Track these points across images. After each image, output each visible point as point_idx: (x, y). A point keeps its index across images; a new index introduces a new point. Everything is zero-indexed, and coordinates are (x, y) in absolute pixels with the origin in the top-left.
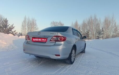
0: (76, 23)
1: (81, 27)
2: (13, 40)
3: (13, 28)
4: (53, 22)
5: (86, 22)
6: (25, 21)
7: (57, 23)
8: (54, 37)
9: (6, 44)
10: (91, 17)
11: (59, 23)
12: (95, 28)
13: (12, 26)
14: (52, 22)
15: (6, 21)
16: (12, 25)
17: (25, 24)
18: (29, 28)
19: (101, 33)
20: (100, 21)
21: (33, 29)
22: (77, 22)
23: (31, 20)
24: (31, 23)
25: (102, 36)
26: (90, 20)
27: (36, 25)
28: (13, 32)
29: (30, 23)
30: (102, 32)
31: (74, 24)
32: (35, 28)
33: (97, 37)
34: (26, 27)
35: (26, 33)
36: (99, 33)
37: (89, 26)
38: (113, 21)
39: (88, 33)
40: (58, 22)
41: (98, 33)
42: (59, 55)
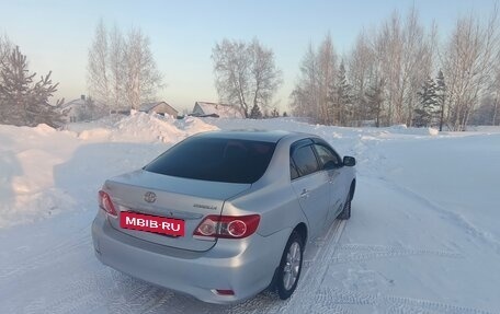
0: (328, 49)
1: (347, 68)
2: (57, 169)
3: (52, 89)
4: (225, 42)
5: (372, 44)
6: (99, 46)
7: (242, 46)
8: (209, 221)
9: (26, 190)
10: (394, 21)
11: (253, 46)
12: (409, 72)
13: (45, 83)
14: (218, 46)
15: (18, 61)
16: (47, 78)
17: (102, 57)
18: (118, 77)
19: (436, 96)
20: (433, 36)
21: (137, 80)
22: (328, 44)
23: (126, 38)
24: (128, 51)
25: (437, 108)
26: (387, 34)
27: (148, 60)
28: (53, 108)
29: (122, 55)
30: (437, 92)
31: (316, 51)
32: (147, 73)
33: (417, 111)
34: (109, 72)
35: (110, 97)
36: (427, 96)
37: (385, 61)
38: (491, 40)
39: (379, 92)
40: (248, 41)
41: (420, 94)
42: (230, 292)
